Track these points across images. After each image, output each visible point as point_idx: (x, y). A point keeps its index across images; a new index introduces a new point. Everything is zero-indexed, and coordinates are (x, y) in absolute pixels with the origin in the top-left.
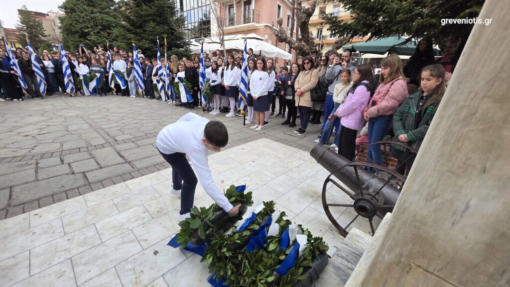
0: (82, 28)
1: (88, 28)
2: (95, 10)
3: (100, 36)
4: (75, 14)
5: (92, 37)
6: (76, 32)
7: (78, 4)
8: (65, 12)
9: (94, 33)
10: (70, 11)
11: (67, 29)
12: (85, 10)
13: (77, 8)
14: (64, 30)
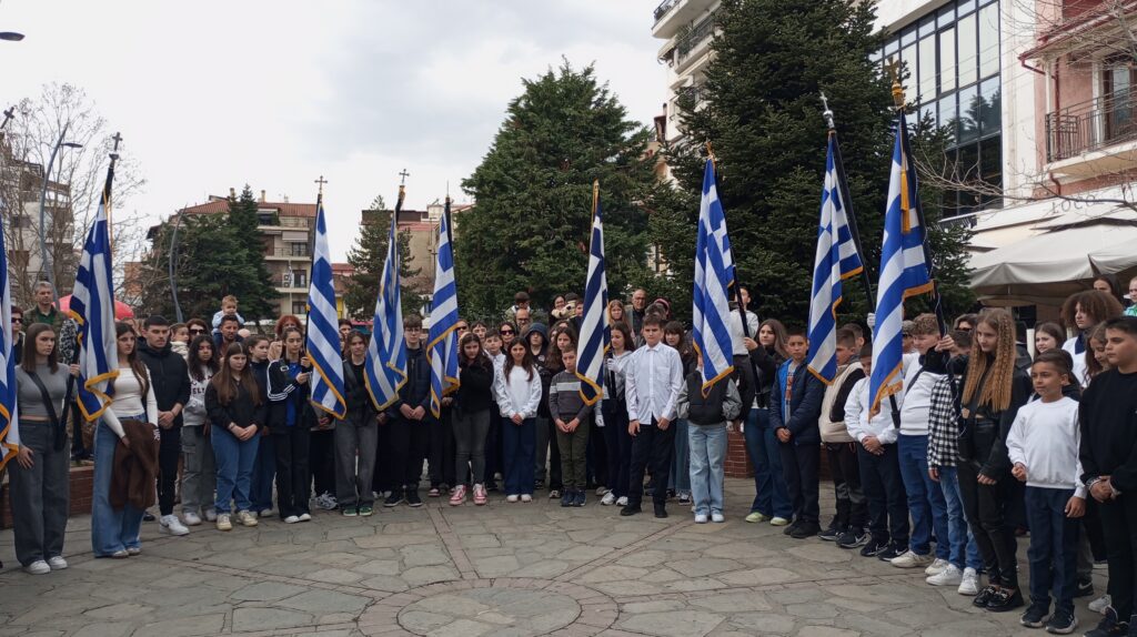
0: (515, 237)
1: (531, 234)
2: (561, 175)
3: (563, 257)
4: (503, 196)
5: (540, 263)
6: (494, 253)
7: (515, 165)
8: (478, 196)
9: (547, 249)
10: (492, 191)
11: (474, 246)
12: (533, 180)
13: (514, 177)
14: (463, 251)
